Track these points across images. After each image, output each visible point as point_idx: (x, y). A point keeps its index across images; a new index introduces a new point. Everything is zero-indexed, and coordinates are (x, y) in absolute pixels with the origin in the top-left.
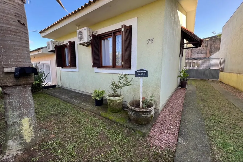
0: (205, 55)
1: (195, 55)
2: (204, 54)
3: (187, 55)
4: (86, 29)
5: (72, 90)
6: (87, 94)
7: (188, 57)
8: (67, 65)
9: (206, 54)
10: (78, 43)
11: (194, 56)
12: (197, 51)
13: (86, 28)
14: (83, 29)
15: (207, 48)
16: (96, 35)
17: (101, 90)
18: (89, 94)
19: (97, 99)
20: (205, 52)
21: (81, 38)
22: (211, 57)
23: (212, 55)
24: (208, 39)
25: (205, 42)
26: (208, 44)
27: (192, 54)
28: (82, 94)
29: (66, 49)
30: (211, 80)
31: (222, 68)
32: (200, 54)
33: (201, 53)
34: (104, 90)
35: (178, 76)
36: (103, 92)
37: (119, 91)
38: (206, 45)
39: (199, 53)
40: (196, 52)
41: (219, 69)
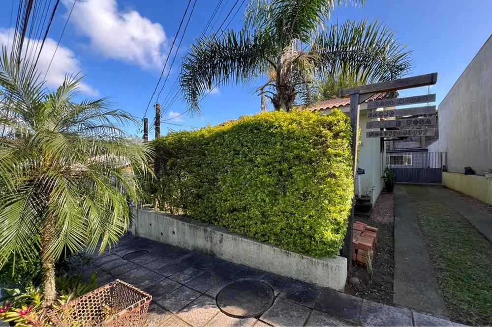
0: (420, 144)
1: (402, 143)
2: (417, 142)
7: (389, 146)
9: (421, 142)
11: (398, 146)
20: (417, 139)
22: (428, 148)
23: (431, 143)
27: (395, 142)
30: (431, 185)
31: (444, 166)
32: (408, 142)
33: (412, 140)
35: (381, 178)
41: (441, 168)
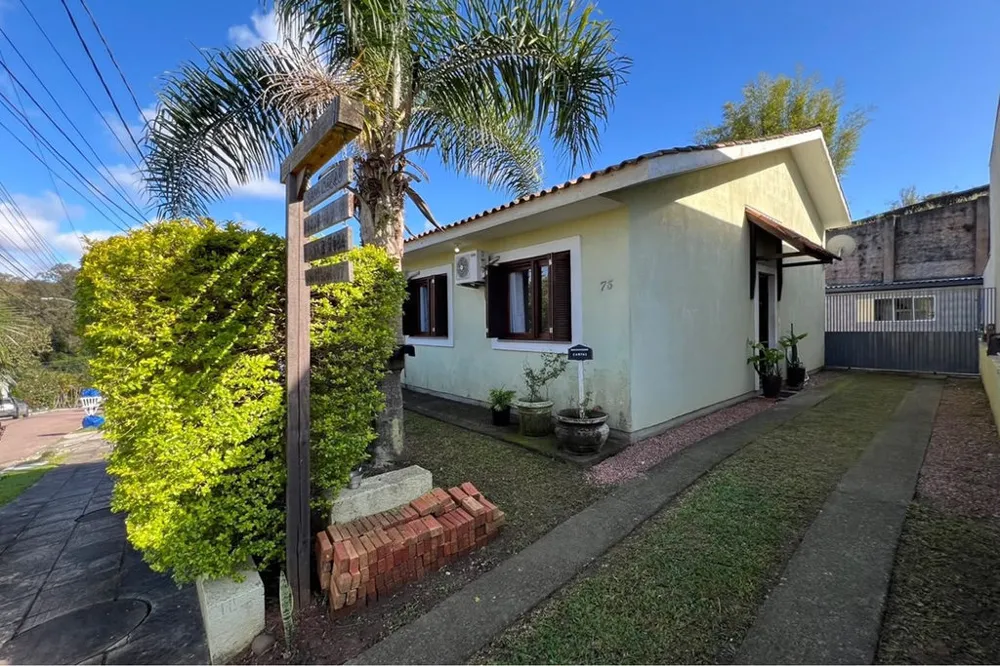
0: (971, 266)
1: (919, 266)
2: (962, 262)
3: (878, 270)
4: (474, 255)
5: (435, 394)
6: (472, 402)
7: (882, 274)
8: (423, 330)
9: (974, 261)
10: (457, 282)
11: (909, 272)
12: (925, 250)
13: (475, 252)
14: (470, 253)
15: (975, 235)
16: (496, 265)
17: (505, 390)
18: (477, 404)
19: (498, 408)
20: (964, 252)
21: (463, 273)
22: (984, 276)
24: (975, 197)
25: (963, 210)
26: (975, 218)
27: (899, 262)
28: (460, 403)
29: (422, 289)
30: (945, 377)
31: (992, 327)
32: (940, 260)
33: (949, 257)
34: (513, 390)
36: (510, 394)
37: (542, 391)
38: (969, 220)
39: (933, 257)
40: (921, 255)
